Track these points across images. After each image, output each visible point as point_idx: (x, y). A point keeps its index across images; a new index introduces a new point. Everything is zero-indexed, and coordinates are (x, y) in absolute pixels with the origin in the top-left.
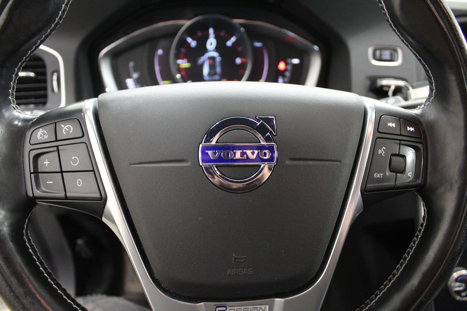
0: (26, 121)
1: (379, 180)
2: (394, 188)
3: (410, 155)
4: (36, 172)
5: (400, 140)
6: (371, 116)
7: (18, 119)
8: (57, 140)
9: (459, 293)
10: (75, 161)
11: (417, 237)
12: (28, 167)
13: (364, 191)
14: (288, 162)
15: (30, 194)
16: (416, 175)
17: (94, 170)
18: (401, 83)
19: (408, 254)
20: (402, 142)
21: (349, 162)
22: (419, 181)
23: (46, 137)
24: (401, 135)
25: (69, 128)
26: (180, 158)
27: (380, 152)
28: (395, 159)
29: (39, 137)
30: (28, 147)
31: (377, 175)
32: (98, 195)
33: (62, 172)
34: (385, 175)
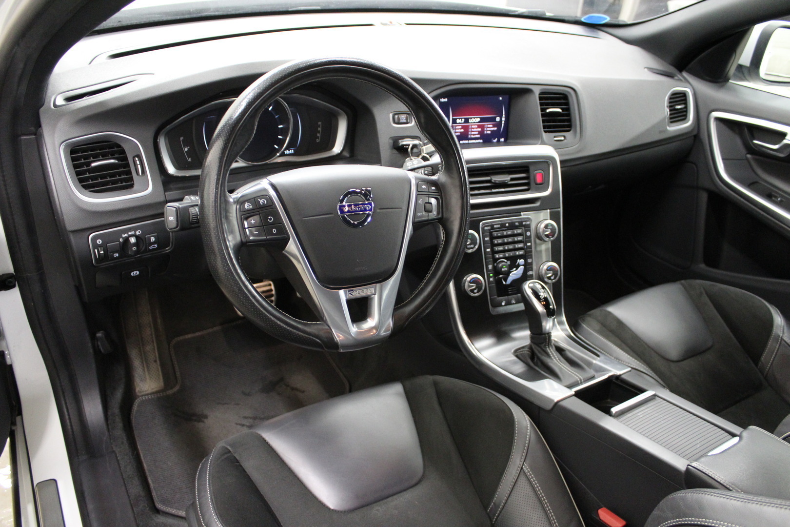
1: (420, 217)
2: (428, 220)
3: (433, 201)
5: (429, 195)
6: (413, 182)
8: (257, 208)
9: (472, 291)
10: (270, 219)
11: (441, 248)
13: (414, 223)
14: (378, 211)
16: (438, 214)
17: (282, 223)
18: (416, 142)
19: (437, 257)
20: (430, 196)
21: (405, 208)
22: (440, 216)
23: (251, 207)
24: (429, 192)
25: (263, 201)
26: (329, 212)
27: (419, 202)
28: (427, 205)
30: (240, 213)
31: (419, 214)
33: (263, 226)
34: (423, 214)
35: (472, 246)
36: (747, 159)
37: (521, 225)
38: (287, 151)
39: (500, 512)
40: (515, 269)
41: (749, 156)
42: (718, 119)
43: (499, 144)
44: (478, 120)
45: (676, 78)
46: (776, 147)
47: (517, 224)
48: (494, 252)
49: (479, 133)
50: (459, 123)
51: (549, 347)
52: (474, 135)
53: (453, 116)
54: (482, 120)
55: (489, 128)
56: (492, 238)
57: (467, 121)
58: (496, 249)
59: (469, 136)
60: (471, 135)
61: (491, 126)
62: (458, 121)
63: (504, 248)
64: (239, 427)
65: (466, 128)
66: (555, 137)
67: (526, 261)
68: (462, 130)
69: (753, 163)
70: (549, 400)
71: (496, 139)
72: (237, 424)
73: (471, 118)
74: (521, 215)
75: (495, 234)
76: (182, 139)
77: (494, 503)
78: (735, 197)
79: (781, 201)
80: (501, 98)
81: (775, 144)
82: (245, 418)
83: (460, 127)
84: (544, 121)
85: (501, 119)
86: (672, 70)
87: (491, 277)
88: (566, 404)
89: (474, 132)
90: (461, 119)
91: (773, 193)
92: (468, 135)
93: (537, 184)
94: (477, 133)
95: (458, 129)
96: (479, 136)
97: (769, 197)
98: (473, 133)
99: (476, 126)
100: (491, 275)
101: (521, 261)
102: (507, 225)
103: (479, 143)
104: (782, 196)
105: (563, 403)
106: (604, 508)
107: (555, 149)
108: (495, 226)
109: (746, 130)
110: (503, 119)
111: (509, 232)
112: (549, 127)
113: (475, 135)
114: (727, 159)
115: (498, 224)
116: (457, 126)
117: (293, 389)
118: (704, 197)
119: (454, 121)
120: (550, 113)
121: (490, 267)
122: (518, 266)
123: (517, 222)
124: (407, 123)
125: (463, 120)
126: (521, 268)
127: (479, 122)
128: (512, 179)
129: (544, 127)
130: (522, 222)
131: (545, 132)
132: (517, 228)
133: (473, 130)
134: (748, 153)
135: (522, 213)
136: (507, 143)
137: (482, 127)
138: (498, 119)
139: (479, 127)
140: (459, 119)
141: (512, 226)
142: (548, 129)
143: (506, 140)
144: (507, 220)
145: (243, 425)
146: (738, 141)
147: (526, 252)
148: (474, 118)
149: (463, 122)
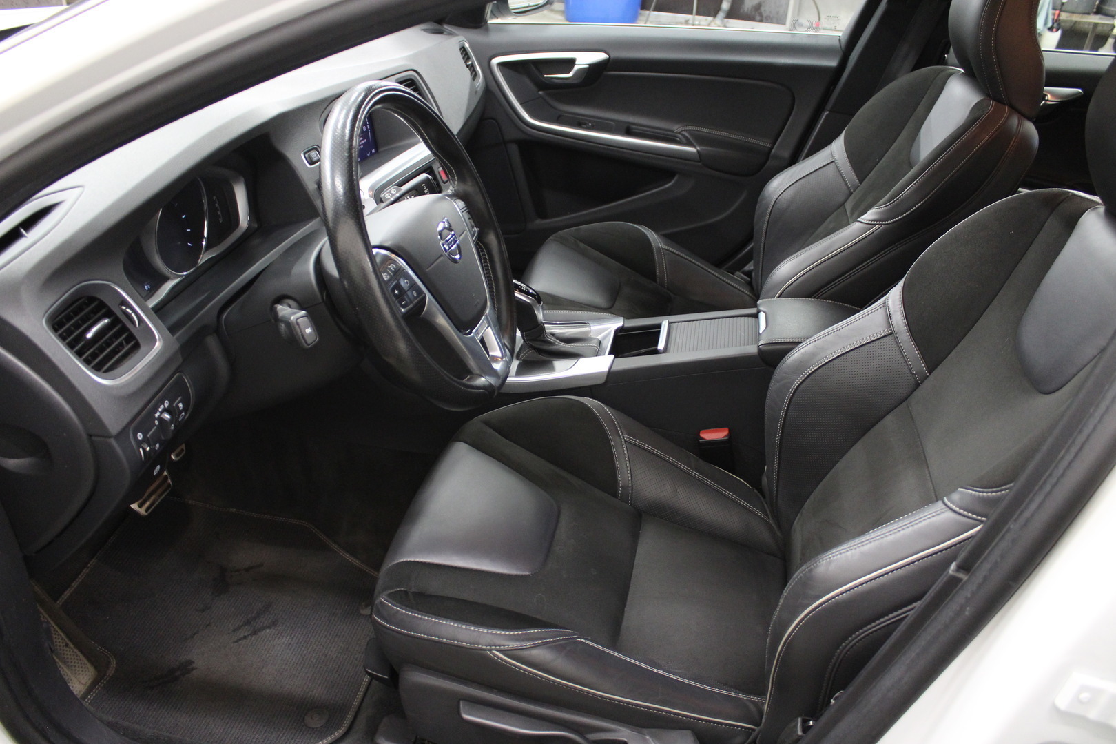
5: (465, 211)
6: (453, 201)
24: (463, 207)
25: (393, 266)
36: (540, 97)
39: (632, 490)
41: (541, 93)
42: (501, 65)
45: (445, 33)
46: (570, 75)
51: (547, 336)
64: (243, 642)
69: (547, 98)
70: (601, 373)
72: (237, 642)
77: (622, 487)
78: (548, 137)
79: (592, 126)
81: (569, 73)
82: (235, 630)
86: (437, 26)
88: (617, 367)
91: (581, 121)
93: (444, 183)
97: (579, 125)
104: (590, 122)
105: (614, 368)
106: (702, 431)
109: (533, 67)
114: (525, 103)
117: (247, 570)
118: (514, 149)
134: (540, 90)
143: (377, 151)
145: (245, 637)
146: (527, 81)
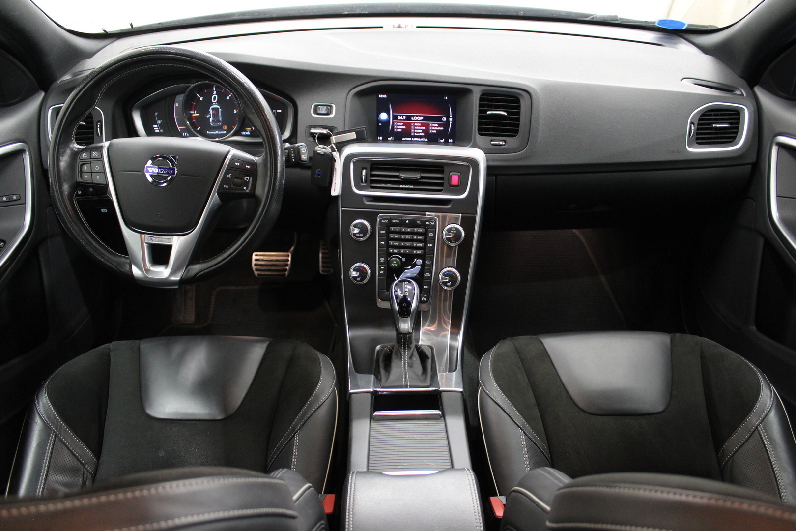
0: (78, 149)
1: (227, 189)
2: (236, 194)
4: (81, 172)
5: (240, 171)
6: (229, 158)
7: (75, 148)
8: (90, 159)
10: (97, 168)
12: (78, 169)
13: (219, 193)
15: (78, 181)
17: (105, 173)
18: (325, 131)
20: (242, 172)
21: (212, 178)
23: (86, 157)
24: (242, 169)
25: (96, 154)
26: (138, 170)
27: (228, 176)
28: (235, 180)
29: (83, 157)
30: (78, 160)
31: (225, 186)
32: (105, 183)
33: (91, 172)
34: (230, 187)
35: (361, 235)
37: (423, 224)
38: (244, 132)
40: (410, 267)
43: (446, 143)
44: (421, 118)
47: (419, 222)
48: (389, 246)
49: (423, 131)
50: (400, 120)
51: (405, 349)
52: (417, 133)
53: (393, 113)
54: (426, 118)
55: (435, 127)
56: (389, 232)
57: (409, 118)
58: (391, 243)
59: (413, 134)
60: (415, 132)
61: (437, 125)
62: (399, 118)
63: (400, 244)
65: (409, 126)
66: (492, 141)
67: (424, 262)
68: (404, 127)
71: (444, 139)
73: (413, 116)
74: (426, 215)
75: (392, 228)
76: (156, 114)
80: (446, 98)
83: (402, 124)
84: (480, 123)
85: (448, 119)
87: (382, 270)
89: (418, 129)
90: (403, 116)
92: (411, 132)
93: (450, 186)
94: (421, 131)
95: (400, 126)
96: (423, 134)
98: (416, 131)
99: (420, 125)
100: (382, 268)
101: (419, 261)
102: (407, 221)
103: (424, 141)
107: (485, 153)
108: (394, 221)
110: (451, 119)
111: (409, 230)
112: (486, 130)
113: (419, 133)
114: (782, 196)
115: (397, 219)
116: (398, 122)
118: (760, 243)
119: (395, 118)
120: (489, 114)
121: (382, 260)
122: (415, 265)
123: (419, 221)
124: (327, 114)
125: (405, 117)
126: (418, 268)
127: (422, 120)
128: (422, 178)
129: (480, 129)
130: (425, 222)
131: (480, 134)
132: (419, 226)
133: (416, 127)
135: (427, 213)
136: (454, 144)
137: (427, 126)
138: (444, 119)
139: (422, 125)
140: (400, 116)
141: (413, 224)
142: (483, 131)
143: (453, 142)
144: (408, 217)
147: (425, 253)
148: (417, 116)
149: (404, 119)
